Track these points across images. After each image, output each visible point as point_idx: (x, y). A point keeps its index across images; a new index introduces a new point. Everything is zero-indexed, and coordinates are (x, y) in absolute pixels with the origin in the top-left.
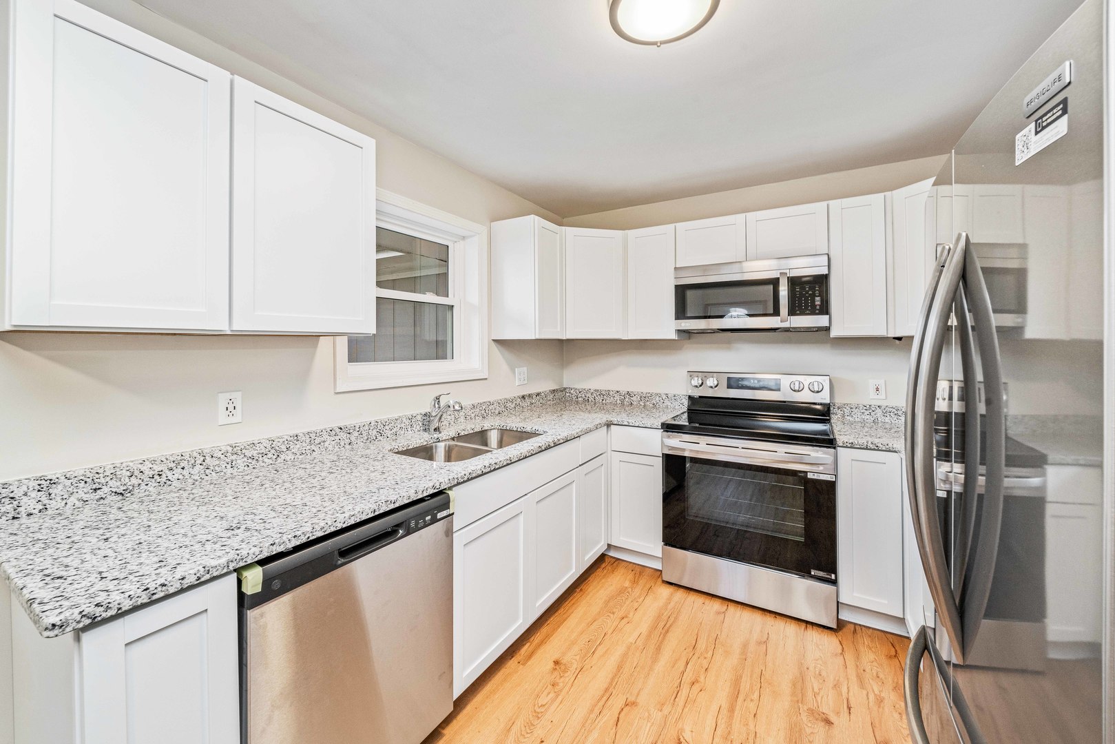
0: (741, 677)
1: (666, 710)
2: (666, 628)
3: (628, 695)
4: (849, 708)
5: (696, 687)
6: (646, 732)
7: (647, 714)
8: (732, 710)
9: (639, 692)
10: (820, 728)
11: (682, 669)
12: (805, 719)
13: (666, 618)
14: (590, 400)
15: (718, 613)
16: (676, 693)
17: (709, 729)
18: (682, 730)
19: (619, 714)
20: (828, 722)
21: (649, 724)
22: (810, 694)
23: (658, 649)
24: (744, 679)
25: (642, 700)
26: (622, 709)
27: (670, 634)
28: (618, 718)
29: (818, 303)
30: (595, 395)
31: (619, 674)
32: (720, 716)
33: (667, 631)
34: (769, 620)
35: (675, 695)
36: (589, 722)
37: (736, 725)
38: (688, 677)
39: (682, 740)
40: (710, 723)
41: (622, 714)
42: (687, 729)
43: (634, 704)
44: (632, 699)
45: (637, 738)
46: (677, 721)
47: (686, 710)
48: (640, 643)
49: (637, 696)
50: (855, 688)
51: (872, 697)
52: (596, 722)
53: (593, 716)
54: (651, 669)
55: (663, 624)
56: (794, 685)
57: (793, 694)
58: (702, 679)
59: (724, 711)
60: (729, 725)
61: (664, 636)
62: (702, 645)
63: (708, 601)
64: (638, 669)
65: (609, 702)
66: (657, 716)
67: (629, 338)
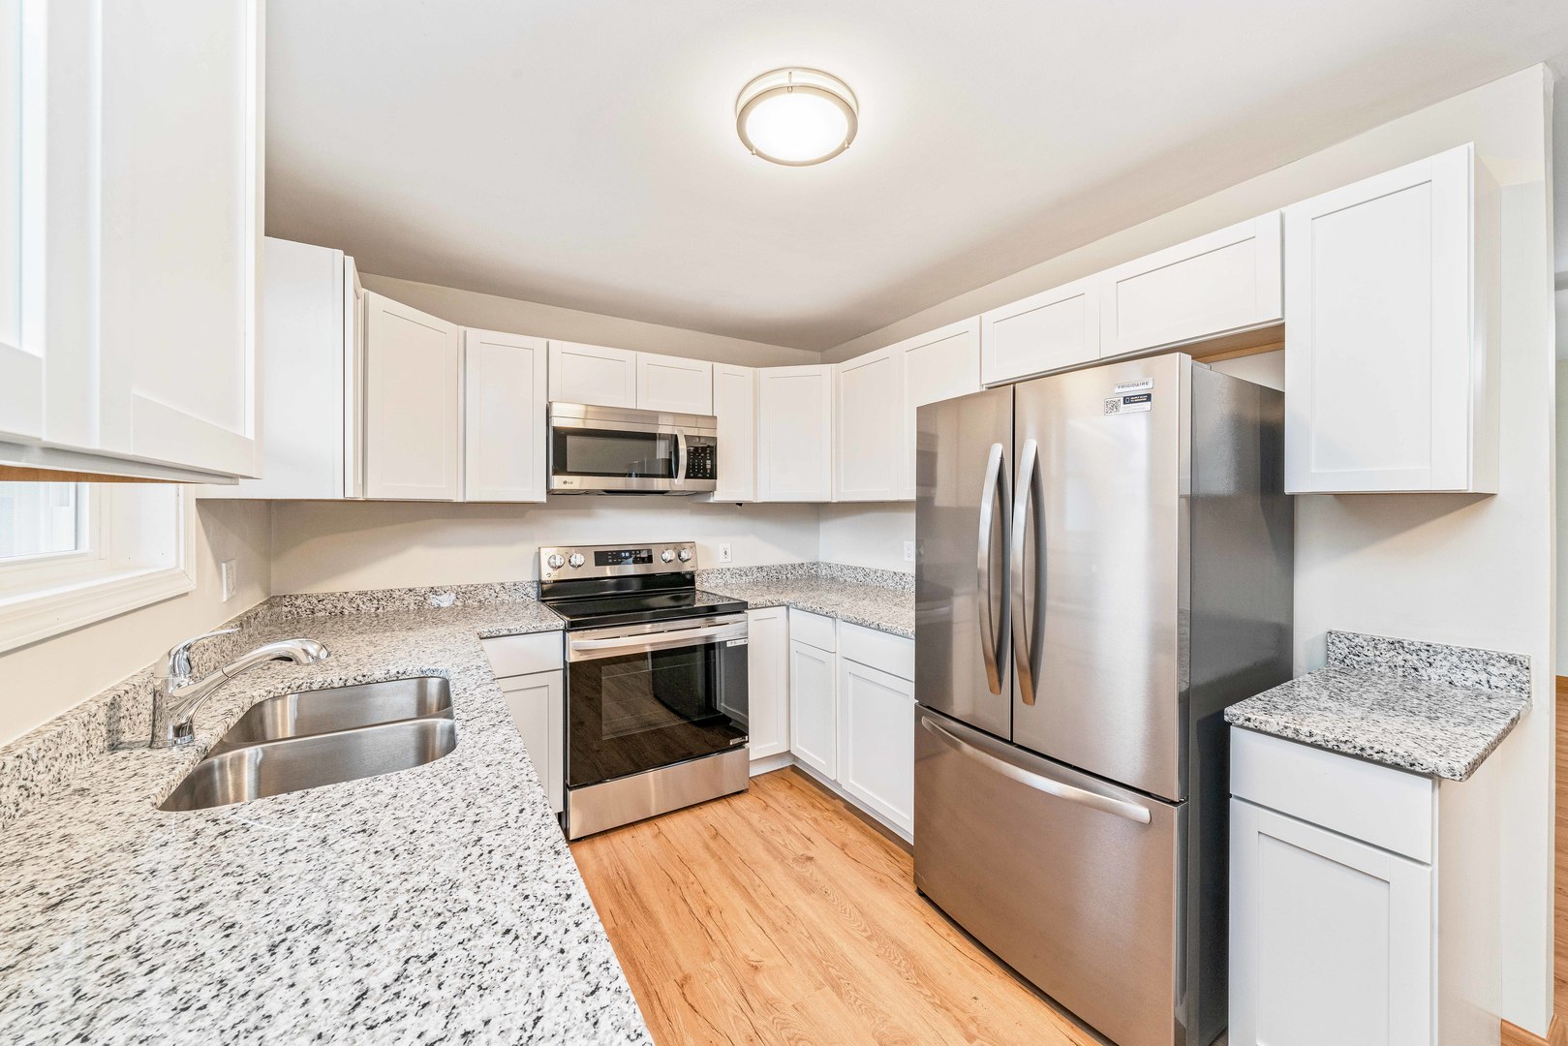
0: (733, 875)
1: (716, 954)
2: (628, 886)
3: (672, 977)
4: (809, 839)
5: (715, 913)
6: (725, 988)
7: (707, 975)
8: (757, 906)
9: (677, 964)
10: (811, 867)
11: (686, 909)
12: (797, 868)
13: (616, 877)
14: (346, 612)
15: (656, 836)
16: (705, 933)
17: (760, 936)
18: (746, 957)
19: (686, 1000)
20: (810, 859)
21: (719, 980)
22: (782, 849)
23: (646, 910)
24: (736, 874)
25: (688, 967)
26: (683, 993)
27: (639, 889)
28: (690, 1004)
29: (708, 467)
30: (358, 601)
31: (639, 967)
32: (756, 919)
33: (633, 888)
34: (697, 811)
35: (707, 936)
36: (669, 1039)
37: (770, 913)
38: (700, 912)
39: (754, 964)
40: (755, 930)
41: (689, 998)
42: (747, 951)
43: (686, 978)
44: (679, 977)
45: (725, 1002)
46: (735, 955)
47: (729, 939)
48: (621, 920)
49: (680, 967)
50: (798, 823)
51: (810, 822)
52: (676, 1030)
53: (666, 1030)
54: (662, 934)
55: (620, 884)
56: (768, 851)
57: (775, 858)
58: (710, 903)
59: (753, 912)
60: (767, 918)
61: (636, 894)
62: (677, 876)
63: (633, 831)
64: (651, 945)
65: (665, 1001)
66: (715, 966)
67: (469, 499)
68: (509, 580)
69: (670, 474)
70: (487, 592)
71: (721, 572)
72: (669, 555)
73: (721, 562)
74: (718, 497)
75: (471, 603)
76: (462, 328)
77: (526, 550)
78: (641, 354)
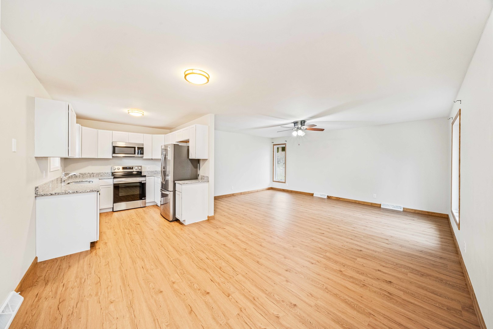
29: (142, 152)
67: (98, 158)
68: (106, 172)
69: (135, 154)
70: (102, 174)
71: (148, 172)
72: (136, 168)
73: (148, 170)
74: (144, 158)
75: (99, 176)
76: (97, 130)
77: (110, 167)
78: (129, 133)
